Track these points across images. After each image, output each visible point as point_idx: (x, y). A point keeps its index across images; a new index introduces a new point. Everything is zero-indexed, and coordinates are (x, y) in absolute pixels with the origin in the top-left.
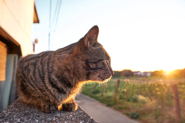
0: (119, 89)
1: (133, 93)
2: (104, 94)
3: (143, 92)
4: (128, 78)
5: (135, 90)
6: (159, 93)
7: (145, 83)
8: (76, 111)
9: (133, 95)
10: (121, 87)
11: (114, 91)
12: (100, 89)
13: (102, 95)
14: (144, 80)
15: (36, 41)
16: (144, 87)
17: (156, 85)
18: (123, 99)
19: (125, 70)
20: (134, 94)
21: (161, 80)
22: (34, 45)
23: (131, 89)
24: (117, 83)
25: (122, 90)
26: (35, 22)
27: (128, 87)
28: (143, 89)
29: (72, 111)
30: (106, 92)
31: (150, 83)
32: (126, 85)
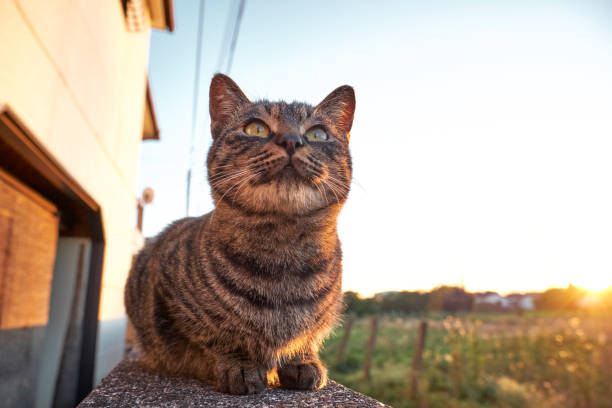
0: (426, 354)
1: (476, 368)
2: (374, 372)
3: (512, 367)
4: (455, 316)
5: (482, 358)
6: (571, 368)
7: (519, 333)
8: (324, 389)
9: (475, 377)
10: (433, 349)
11: (408, 360)
12: (360, 357)
13: (368, 377)
14: (511, 323)
15: (147, 197)
16: (514, 346)
17: (559, 339)
18: (444, 389)
19: (443, 289)
20: (482, 374)
21: (575, 322)
22: (140, 209)
23: (469, 355)
24: (416, 336)
25: (438, 358)
26: (146, 137)
27: (459, 346)
28: (510, 355)
29: (311, 390)
30: (380, 365)
31: (534, 333)
32: (452, 341)
